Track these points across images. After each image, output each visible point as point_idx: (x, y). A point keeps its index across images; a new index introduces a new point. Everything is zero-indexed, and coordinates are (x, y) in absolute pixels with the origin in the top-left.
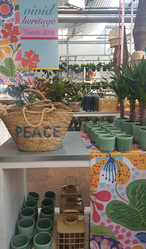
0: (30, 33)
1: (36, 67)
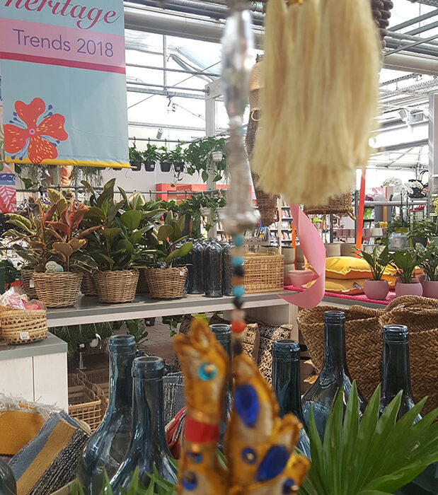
0: (34, 41)
1: (55, 156)
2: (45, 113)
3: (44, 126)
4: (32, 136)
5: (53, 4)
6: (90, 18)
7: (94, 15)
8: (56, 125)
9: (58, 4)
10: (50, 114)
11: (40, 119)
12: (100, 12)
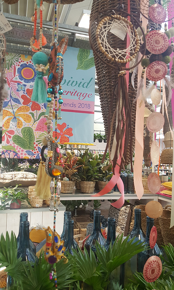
0: (65, 105)
1: (68, 141)
2: (66, 128)
3: (65, 132)
4: (61, 135)
5: (71, 93)
6: (83, 96)
7: (84, 96)
8: (70, 132)
9: (73, 92)
10: (68, 127)
11: (65, 129)
12: (87, 94)
